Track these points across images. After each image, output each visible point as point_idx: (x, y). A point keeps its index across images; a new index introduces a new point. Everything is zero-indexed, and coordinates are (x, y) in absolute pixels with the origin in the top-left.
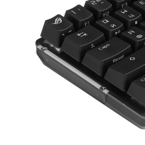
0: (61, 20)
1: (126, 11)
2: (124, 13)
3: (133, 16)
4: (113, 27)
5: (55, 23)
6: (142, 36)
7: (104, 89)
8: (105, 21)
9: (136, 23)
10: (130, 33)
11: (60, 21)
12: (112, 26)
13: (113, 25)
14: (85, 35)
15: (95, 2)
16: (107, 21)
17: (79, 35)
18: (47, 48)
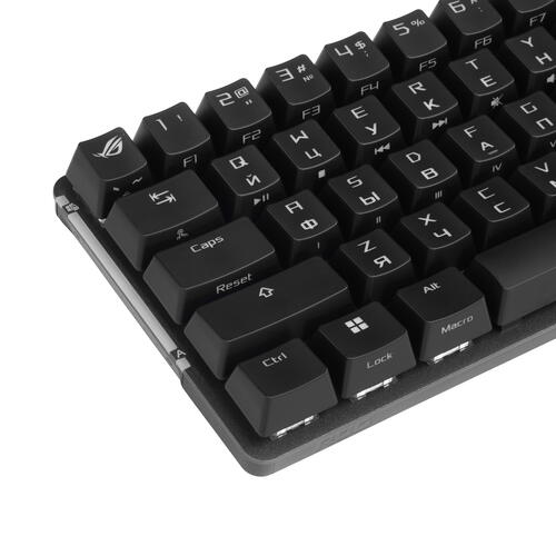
0: (120, 146)
1: (305, 137)
2: (296, 141)
3: (318, 154)
4: (252, 184)
5: (102, 155)
6: (316, 224)
7: (182, 356)
8: (237, 163)
9: (322, 174)
10: (290, 210)
11: (117, 150)
12: (251, 180)
13: (255, 177)
14: (170, 199)
15: (230, 97)
16: (243, 163)
17: (154, 197)
18: (77, 208)
